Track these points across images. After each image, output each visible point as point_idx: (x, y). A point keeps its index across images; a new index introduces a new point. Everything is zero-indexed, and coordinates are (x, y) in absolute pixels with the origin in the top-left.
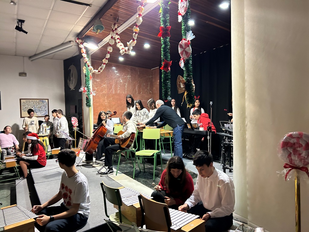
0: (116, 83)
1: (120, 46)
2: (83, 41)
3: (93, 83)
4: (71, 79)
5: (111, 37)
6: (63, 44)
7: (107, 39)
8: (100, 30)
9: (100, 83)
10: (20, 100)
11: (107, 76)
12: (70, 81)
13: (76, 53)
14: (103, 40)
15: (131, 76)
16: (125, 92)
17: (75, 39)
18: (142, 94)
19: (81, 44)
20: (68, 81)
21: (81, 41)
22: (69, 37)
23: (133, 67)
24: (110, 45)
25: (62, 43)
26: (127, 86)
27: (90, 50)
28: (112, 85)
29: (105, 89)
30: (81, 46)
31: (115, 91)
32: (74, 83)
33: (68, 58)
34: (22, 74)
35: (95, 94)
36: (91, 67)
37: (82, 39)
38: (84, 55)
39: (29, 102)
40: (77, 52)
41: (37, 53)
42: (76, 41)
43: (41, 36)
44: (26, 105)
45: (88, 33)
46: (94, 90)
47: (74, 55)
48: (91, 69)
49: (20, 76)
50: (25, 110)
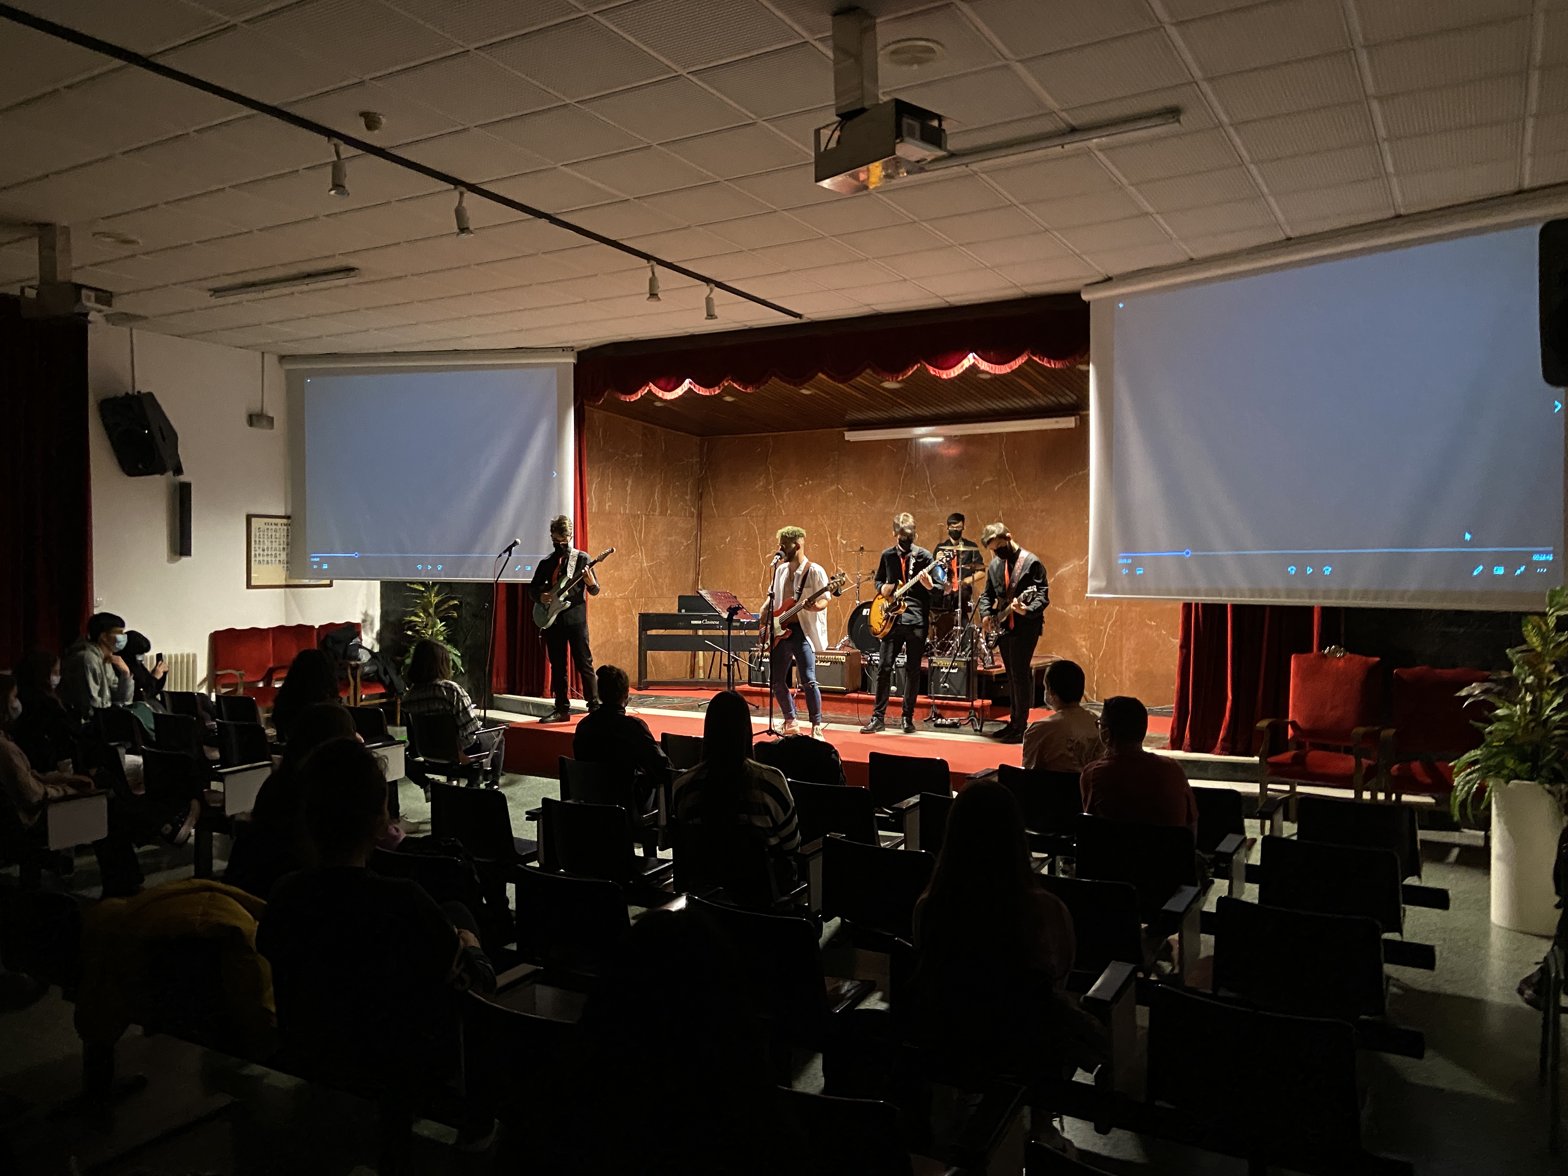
0: (603, 474)
10: (249, 518)
15: (644, 454)
23: (650, 425)
28: (592, 481)
31: (599, 502)
34: (258, 419)
39: (274, 527)
44: (266, 541)
49: (251, 424)
50: (261, 558)
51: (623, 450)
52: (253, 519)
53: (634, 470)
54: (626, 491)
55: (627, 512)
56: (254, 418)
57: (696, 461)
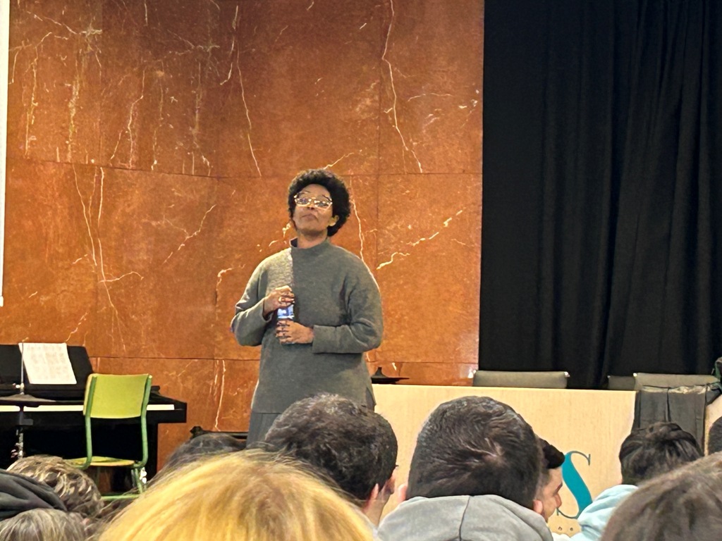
15: (106, 27)
16: (64, 151)
18: (159, 169)
26: (77, 108)
51: (62, 20)
53: (84, 65)
54: (67, 110)
55: (69, 156)
57: (213, 50)
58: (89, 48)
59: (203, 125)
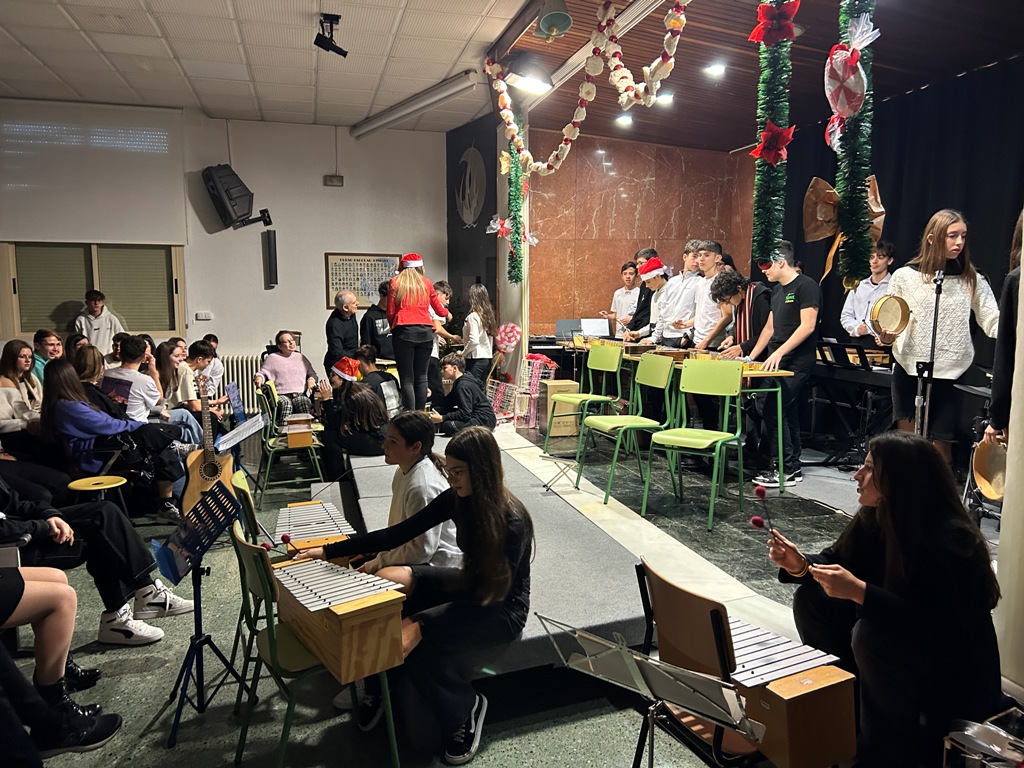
0: (605, 201)
1: (622, 79)
2: (507, 69)
3: (533, 204)
4: (468, 191)
5: (594, 52)
6: (446, 82)
7: (580, 58)
8: (559, 30)
9: (554, 204)
10: (327, 255)
11: (578, 181)
12: (463, 198)
13: (483, 107)
14: (570, 61)
15: (657, 176)
17: (482, 64)
19: (498, 78)
20: (459, 200)
21: (500, 70)
22: (463, 58)
23: (665, 146)
24: (589, 79)
25: (443, 77)
26: (640, 214)
27: (525, 98)
28: (592, 209)
29: (569, 223)
30: (501, 86)
31: (600, 229)
32: (474, 205)
33: (460, 124)
34: (332, 180)
35: (536, 241)
36: (526, 154)
37: (502, 63)
38: (508, 115)
39: (348, 262)
40: (486, 104)
41: (372, 114)
42: (484, 71)
43: (385, 58)
44: (341, 272)
45: (521, 40)
46: (533, 228)
47: (478, 113)
48: (527, 159)
49: (325, 184)
50: (338, 286)
51: (631, 175)
52: (330, 257)
53: (644, 194)
54: (634, 216)
55: (635, 237)
56: (328, 178)
57: (728, 180)
58: (647, 187)
59: (720, 215)
